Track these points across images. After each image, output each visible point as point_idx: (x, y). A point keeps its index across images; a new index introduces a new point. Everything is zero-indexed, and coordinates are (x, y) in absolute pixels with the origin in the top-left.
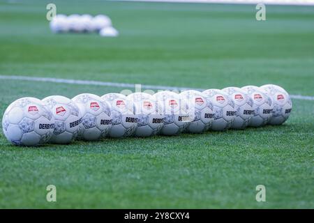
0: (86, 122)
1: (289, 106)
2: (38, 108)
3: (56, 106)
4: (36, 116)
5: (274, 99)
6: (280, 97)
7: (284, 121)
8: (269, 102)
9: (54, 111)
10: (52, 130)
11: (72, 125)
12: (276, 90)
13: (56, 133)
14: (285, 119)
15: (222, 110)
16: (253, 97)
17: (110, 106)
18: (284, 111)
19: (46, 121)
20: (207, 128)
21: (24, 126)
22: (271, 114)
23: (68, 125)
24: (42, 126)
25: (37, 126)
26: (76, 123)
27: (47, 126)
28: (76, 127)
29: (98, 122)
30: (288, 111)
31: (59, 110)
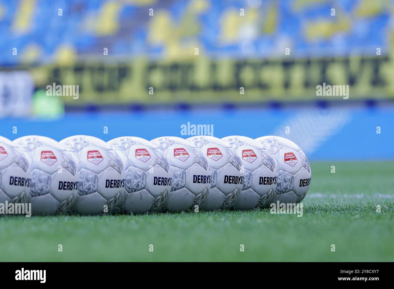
5: (279, 159)
6: (289, 157)
8: (270, 163)
15: (184, 173)
16: (240, 154)
18: (297, 183)
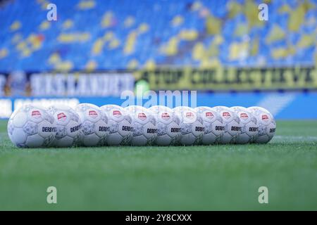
0: (86, 129)
1: (274, 126)
2: (41, 112)
3: (58, 113)
4: (40, 120)
5: (259, 118)
7: (269, 141)
8: (255, 120)
9: (55, 117)
10: (54, 133)
11: (73, 130)
12: (261, 111)
13: (58, 137)
14: (270, 138)
15: (211, 125)
16: (239, 116)
17: (107, 116)
18: (268, 130)
19: (48, 125)
20: (198, 141)
21: (28, 130)
22: (257, 132)
23: (69, 131)
24: (45, 129)
25: (40, 129)
26: (77, 128)
27: (50, 129)
28: (76, 133)
29: (97, 129)
30: (272, 130)
31: (60, 116)
